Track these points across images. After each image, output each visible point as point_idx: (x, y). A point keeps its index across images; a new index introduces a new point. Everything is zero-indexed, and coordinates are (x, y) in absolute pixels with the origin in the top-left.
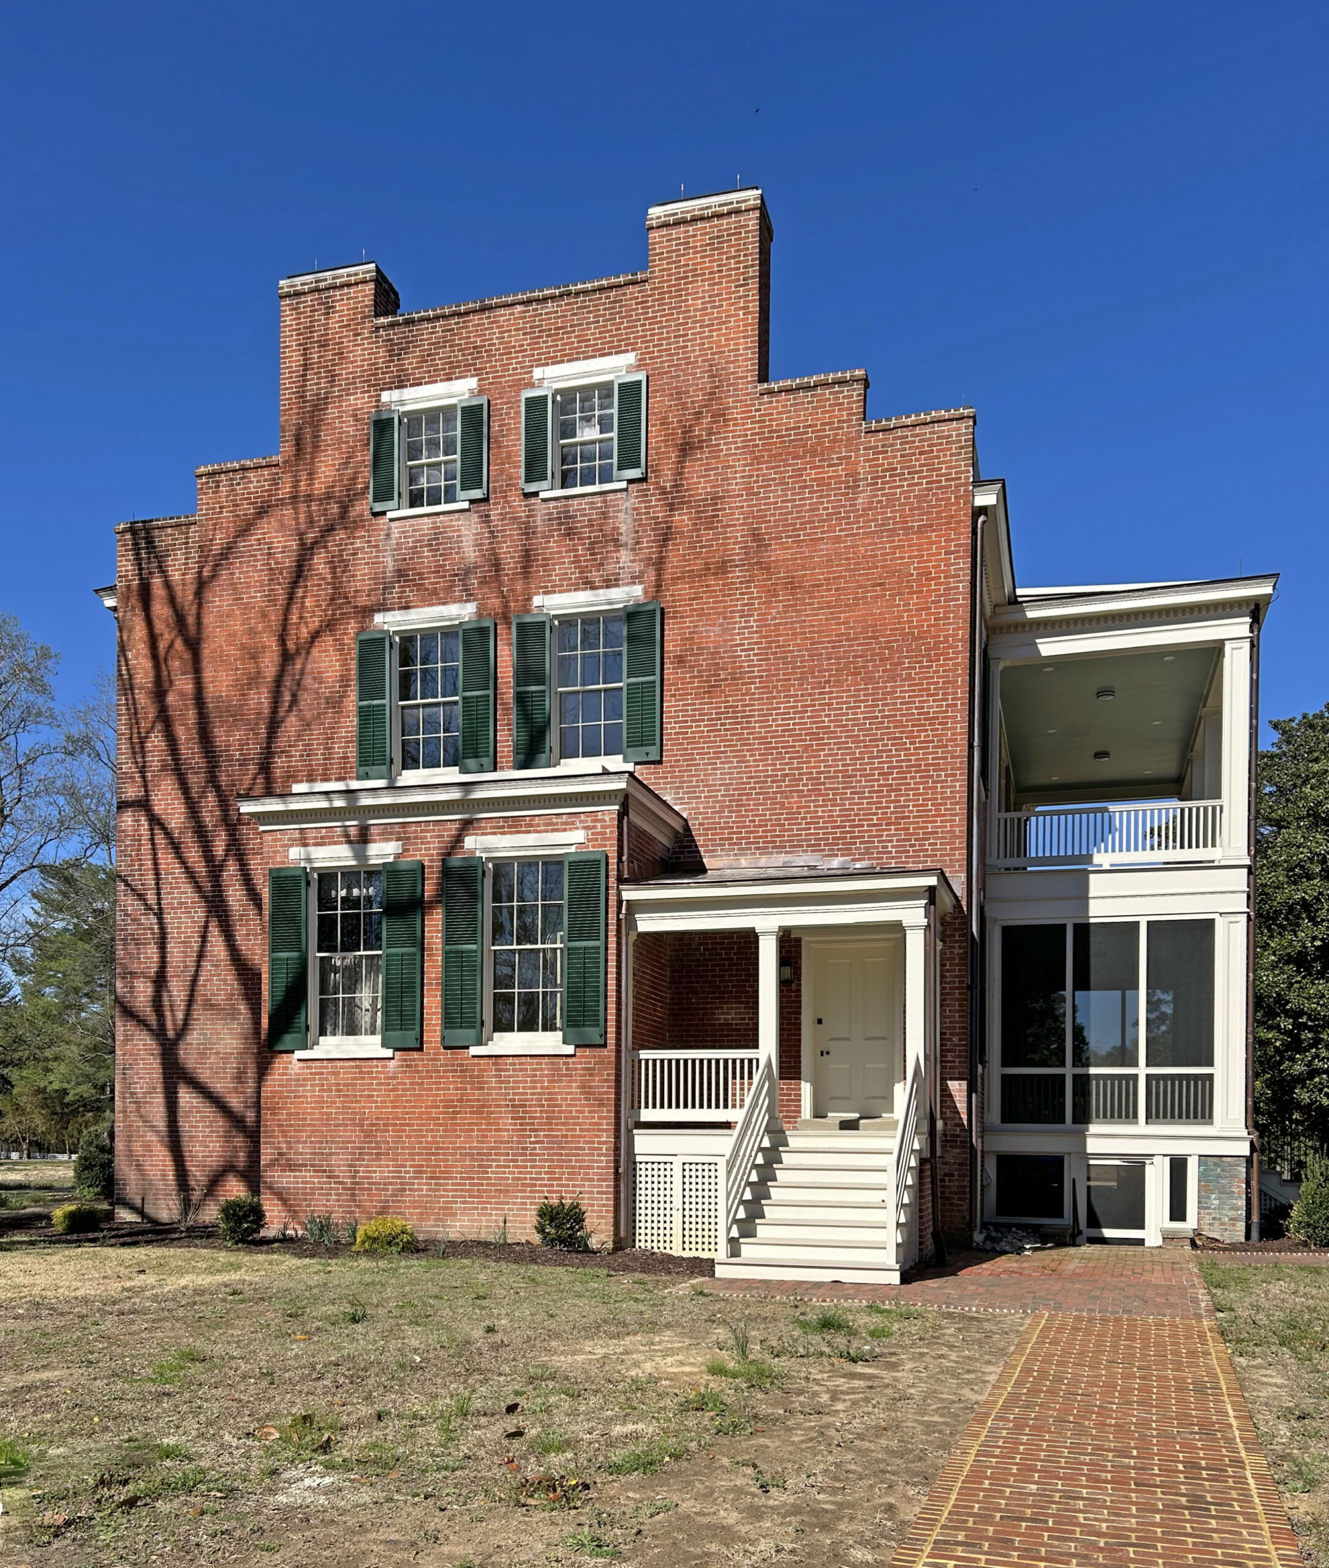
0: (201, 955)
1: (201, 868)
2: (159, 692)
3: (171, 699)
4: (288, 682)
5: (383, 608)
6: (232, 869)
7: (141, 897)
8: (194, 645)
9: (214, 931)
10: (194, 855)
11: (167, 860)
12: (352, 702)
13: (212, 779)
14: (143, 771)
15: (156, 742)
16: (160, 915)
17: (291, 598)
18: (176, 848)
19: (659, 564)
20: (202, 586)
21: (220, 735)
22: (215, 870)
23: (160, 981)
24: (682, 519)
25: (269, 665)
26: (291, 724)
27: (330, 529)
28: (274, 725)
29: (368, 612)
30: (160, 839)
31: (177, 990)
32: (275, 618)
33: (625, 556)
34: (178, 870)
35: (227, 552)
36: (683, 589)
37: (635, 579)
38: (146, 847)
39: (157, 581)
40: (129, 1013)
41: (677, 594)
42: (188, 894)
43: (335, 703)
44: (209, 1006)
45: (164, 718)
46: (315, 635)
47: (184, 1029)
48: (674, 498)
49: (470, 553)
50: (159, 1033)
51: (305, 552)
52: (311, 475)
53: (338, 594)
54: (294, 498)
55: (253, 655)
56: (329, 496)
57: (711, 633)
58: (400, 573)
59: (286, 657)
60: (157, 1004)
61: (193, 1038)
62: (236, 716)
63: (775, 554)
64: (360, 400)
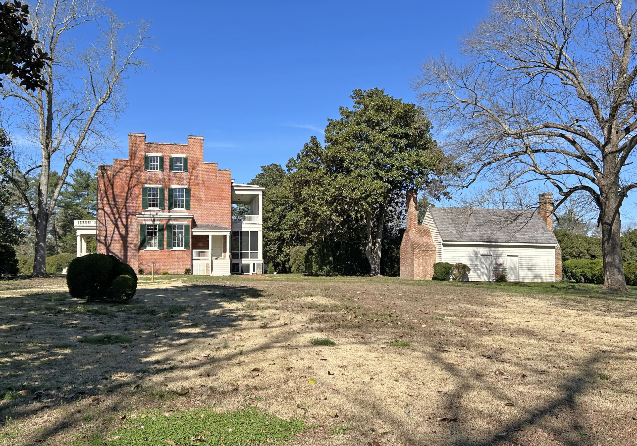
0: (113, 233)
1: (113, 220)
2: (106, 192)
3: (108, 193)
4: (129, 193)
5: (146, 183)
6: (119, 220)
7: (102, 224)
8: (112, 185)
9: (116, 230)
10: (112, 217)
11: (107, 218)
12: (141, 196)
13: (116, 206)
14: (103, 204)
15: (105, 199)
16: (106, 226)
17: (130, 180)
18: (109, 216)
19: (189, 183)
20: (114, 176)
21: (117, 199)
22: (116, 220)
23: (106, 237)
24: (193, 177)
25: (126, 190)
26: (130, 199)
27: (137, 171)
28: (127, 199)
29: (143, 184)
30: (106, 215)
31: (109, 238)
32: (127, 183)
33: (185, 181)
34: (109, 220)
35: (118, 172)
36: (193, 187)
37: (186, 185)
38: (103, 216)
39: (105, 175)
40: (100, 242)
41: (192, 188)
42: (112, 224)
43: (138, 196)
44: (115, 241)
45: (107, 196)
46: (134, 186)
47: (110, 245)
48: (192, 174)
49: (161, 178)
50: (106, 245)
51: (132, 174)
52: (134, 163)
53: (139, 181)
54: (131, 165)
55: (123, 188)
56: (137, 166)
57: (197, 193)
58: (149, 179)
59: (129, 189)
60: (105, 240)
61: (112, 246)
62: (120, 197)
63: (206, 184)
64: (143, 153)
